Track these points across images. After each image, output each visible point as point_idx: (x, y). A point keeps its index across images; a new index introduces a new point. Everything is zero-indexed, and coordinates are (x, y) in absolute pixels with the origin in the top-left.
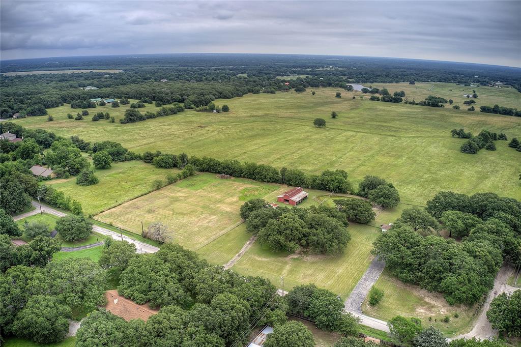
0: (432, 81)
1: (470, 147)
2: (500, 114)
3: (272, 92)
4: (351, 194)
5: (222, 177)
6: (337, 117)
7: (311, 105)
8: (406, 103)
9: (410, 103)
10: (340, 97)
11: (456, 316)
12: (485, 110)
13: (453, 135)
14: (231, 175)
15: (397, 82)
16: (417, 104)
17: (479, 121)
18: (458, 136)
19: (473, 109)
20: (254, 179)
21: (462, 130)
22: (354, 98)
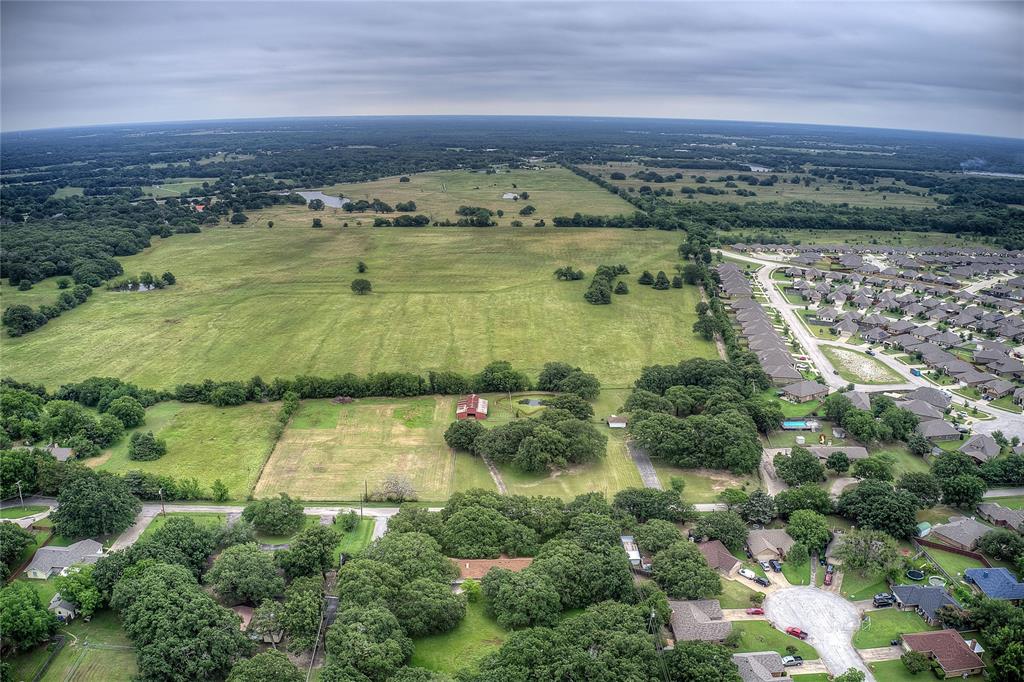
0: (428, 168)
1: (603, 296)
2: (585, 226)
3: (195, 231)
4: (529, 390)
5: (343, 402)
6: (366, 270)
7: (293, 250)
8: (436, 225)
9: (443, 225)
10: (320, 226)
11: (748, 484)
12: (561, 223)
13: (559, 278)
14: (352, 396)
15: (374, 179)
16: (454, 225)
17: (568, 245)
18: (564, 278)
19: (542, 224)
20: (391, 395)
21: (569, 269)
22: (346, 225)
